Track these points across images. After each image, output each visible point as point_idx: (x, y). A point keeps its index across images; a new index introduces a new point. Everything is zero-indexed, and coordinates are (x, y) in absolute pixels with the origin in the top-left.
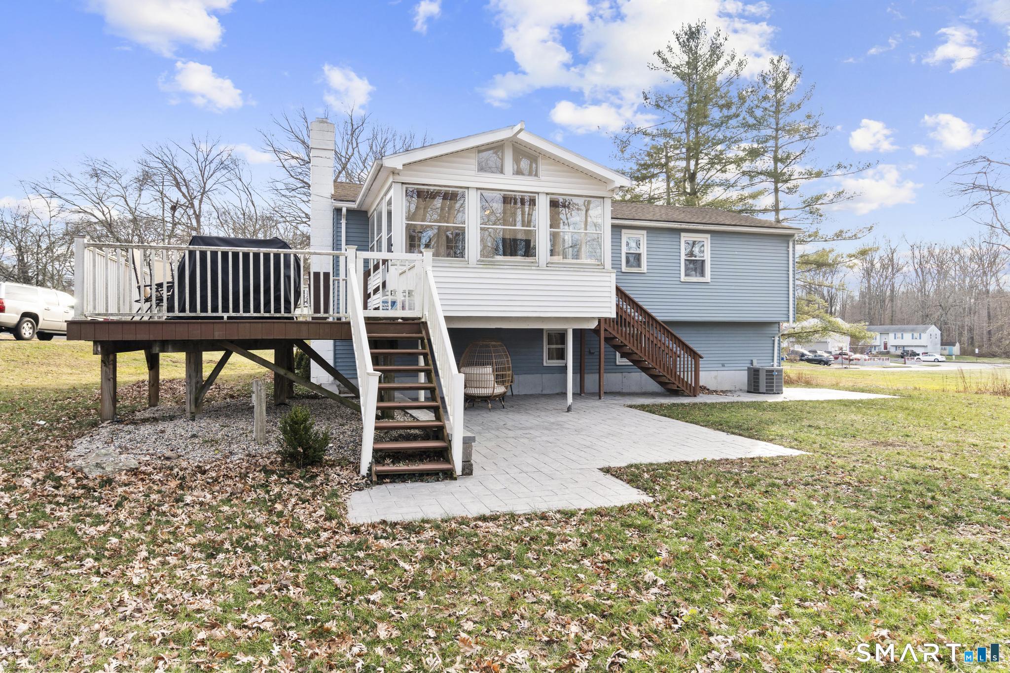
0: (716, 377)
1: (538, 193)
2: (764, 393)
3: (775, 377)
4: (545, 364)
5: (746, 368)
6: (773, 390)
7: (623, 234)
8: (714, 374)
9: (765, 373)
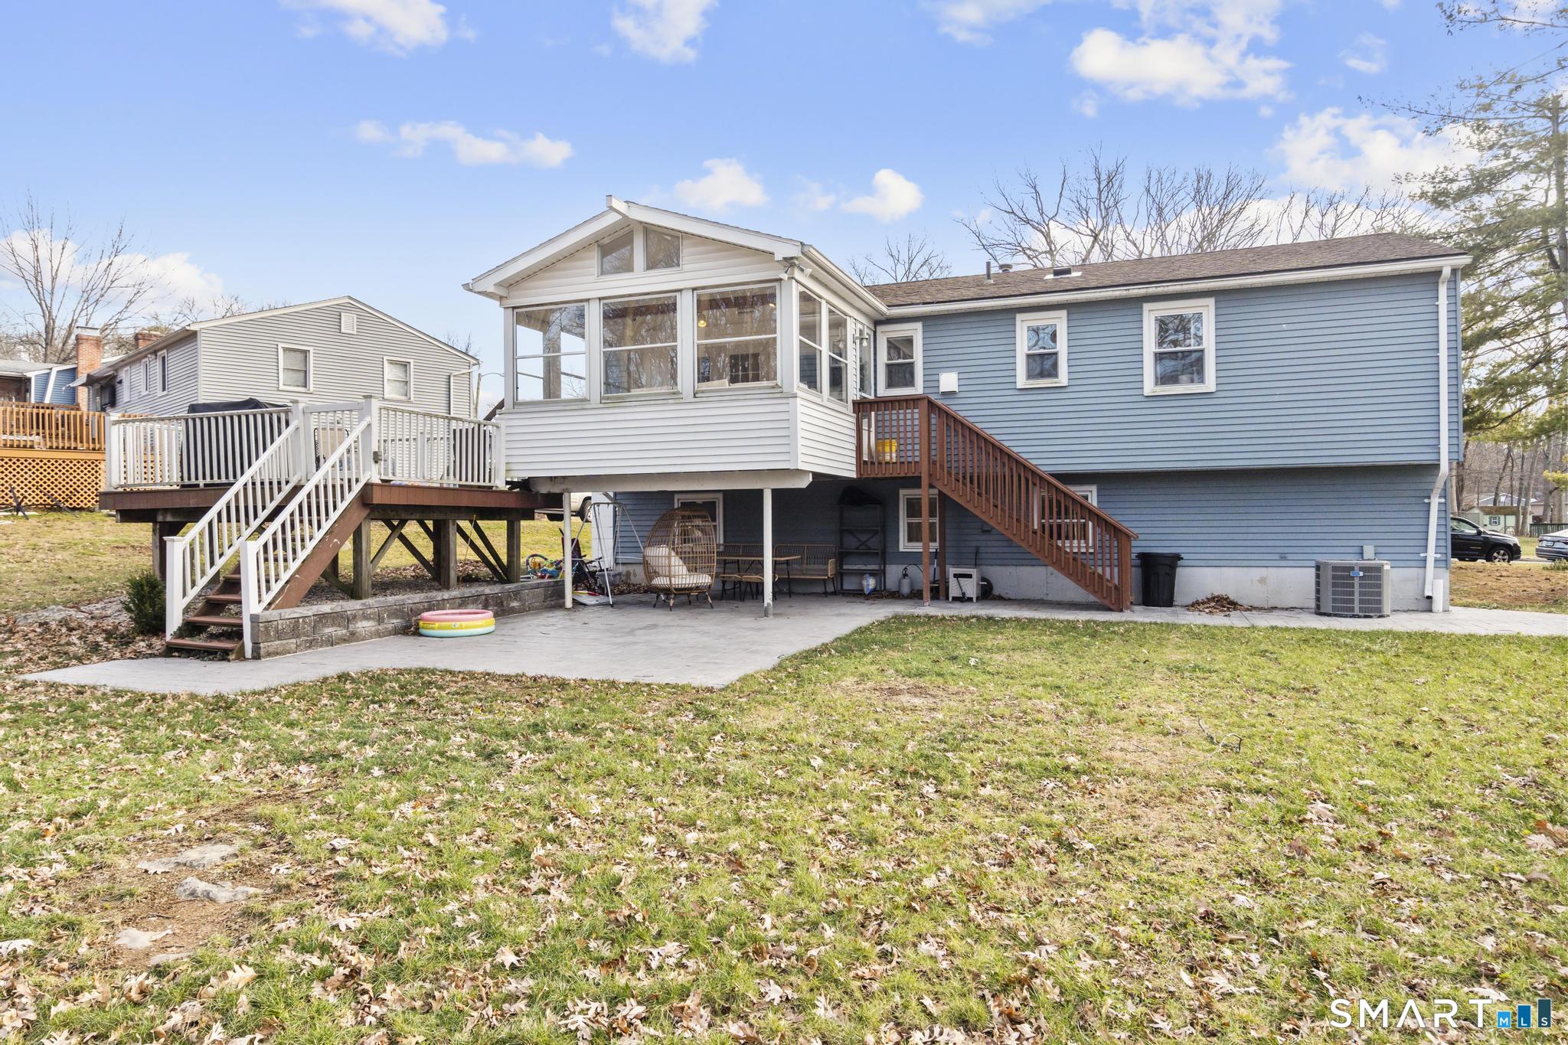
0: (1263, 581)
1: (680, 291)
2: (1329, 615)
3: (1357, 582)
4: (901, 549)
5: (1313, 564)
6: (1352, 609)
7: (1018, 323)
8: (1257, 573)
9: (1330, 573)
